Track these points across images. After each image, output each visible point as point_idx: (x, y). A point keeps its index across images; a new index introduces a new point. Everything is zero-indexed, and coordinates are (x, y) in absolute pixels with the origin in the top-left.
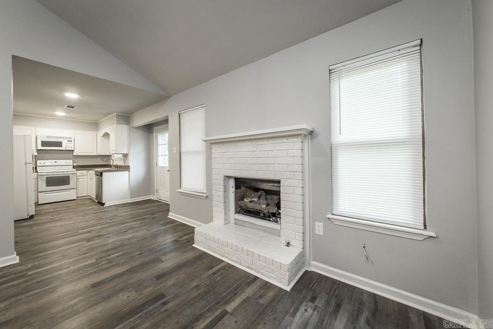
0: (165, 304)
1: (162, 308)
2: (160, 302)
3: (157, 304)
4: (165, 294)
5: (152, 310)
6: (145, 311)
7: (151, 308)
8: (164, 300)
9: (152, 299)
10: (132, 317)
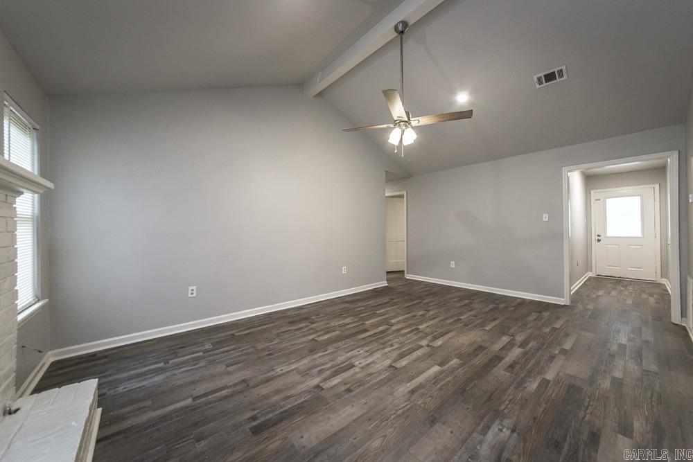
0: (254, 418)
1: (258, 413)
2: (258, 422)
3: (263, 419)
4: (251, 433)
5: (269, 412)
6: (277, 412)
7: (271, 415)
8: (254, 423)
9: (268, 428)
10: (291, 408)
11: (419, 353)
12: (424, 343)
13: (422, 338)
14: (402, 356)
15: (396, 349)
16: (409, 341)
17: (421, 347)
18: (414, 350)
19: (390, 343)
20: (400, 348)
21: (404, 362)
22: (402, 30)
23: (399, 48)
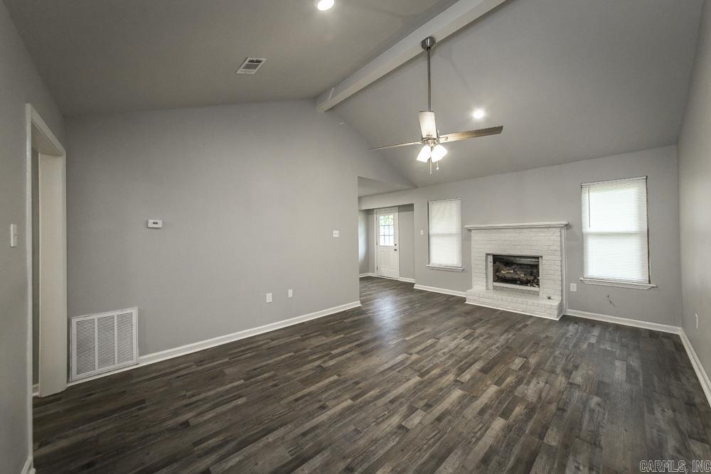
11: (419, 348)
12: (414, 357)
13: (416, 362)
14: (432, 346)
15: (440, 350)
16: (429, 358)
17: (418, 353)
18: (423, 350)
19: (446, 357)
20: (437, 351)
21: (430, 342)
22: (429, 47)
23: (427, 62)
